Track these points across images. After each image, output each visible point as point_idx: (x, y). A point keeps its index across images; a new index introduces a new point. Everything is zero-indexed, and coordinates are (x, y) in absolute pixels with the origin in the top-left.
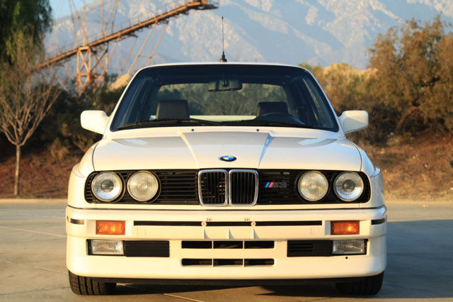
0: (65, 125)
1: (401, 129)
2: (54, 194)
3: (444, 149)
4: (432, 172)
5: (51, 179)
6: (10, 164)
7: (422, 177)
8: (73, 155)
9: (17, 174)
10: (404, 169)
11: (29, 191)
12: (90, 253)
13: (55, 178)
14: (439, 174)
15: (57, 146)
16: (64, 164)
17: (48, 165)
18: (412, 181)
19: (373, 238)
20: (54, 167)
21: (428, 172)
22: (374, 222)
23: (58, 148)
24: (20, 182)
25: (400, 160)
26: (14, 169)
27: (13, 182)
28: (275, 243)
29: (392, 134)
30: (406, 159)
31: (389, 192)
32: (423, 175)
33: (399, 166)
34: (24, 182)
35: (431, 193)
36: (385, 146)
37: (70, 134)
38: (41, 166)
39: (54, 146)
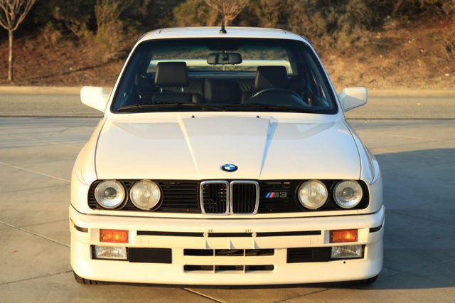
0: (57, 9)
1: (398, 13)
2: (48, 80)
3: (440, 33)
4: (428, 57)
5: (45, 64)
6: (3, 48)
7: (417, 62)
8: (66, 40)
9: (10, 59)
10: (400, 54)
11: (23, 76)
12: (94, 256)
13: (49, 62)
14: (435, 59)
15: (50, 29)
16: (57, 49)
17: (41, 49)
18: (407, 66)
19: (371, 244)
20: (47, 51)
21: (424, 57)
22: (372, 230)
23: (51, 31)
24: (14, 66)
25: (396, 44)
26: (8, 52)
27: (7, 67)
28: (275, 251)
29: (389, 17)
30: (403, 44)
31: (384, 78)
32: (418, 60)
33: (395, 51)
34: (18, 67)
35: (426, 80)
36: (382, 30)
37: (63, 18)
38: (34, 50)
39: (47, 30)
